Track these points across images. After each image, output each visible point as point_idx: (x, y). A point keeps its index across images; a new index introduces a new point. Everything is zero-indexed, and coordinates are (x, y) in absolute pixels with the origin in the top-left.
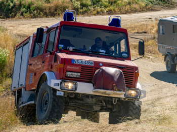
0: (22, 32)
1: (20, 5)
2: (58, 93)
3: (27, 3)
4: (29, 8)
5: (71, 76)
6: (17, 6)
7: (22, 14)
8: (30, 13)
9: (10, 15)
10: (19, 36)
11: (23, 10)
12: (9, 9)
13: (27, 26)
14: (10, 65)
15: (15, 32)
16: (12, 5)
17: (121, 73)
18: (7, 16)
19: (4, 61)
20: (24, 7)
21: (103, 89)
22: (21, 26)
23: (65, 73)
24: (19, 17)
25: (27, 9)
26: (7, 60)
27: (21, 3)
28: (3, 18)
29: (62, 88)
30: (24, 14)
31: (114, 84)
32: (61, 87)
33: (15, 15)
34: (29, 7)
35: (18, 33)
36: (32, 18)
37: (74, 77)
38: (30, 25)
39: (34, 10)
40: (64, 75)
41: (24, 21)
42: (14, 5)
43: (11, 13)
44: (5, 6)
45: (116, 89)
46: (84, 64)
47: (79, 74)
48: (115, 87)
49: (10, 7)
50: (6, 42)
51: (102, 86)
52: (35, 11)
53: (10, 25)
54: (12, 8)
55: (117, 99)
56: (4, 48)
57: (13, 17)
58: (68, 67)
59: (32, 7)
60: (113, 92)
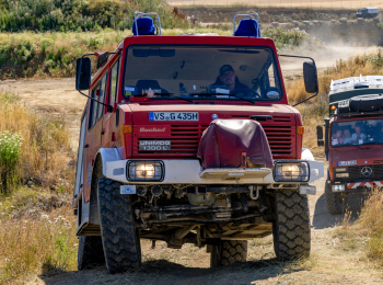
0: (47, 103)
1: (43, 54)
2: (123, 190)
3: (56, 51)
4: (60, 59)
5: (150, 148)
6: (36, 56)
7: (46, 71)
8: (62, 67)
9: (25, 72)
10: (41, 109)
11: (48, 62)
12: (23, 62)
13: (55, 91)
14: (24, 162)
15: (33, 102)
16: (28, 53)
17: (258, 127)
18: (19, 75)
19: (13, 156)
20: (50, 58)
21: (221, 167)
22: (45, 92)
23: (135, 143)
24: (41, 75)
25: (56, 61)
26: (19, 153)
27: (44, 49)
28: (13, 77)
29: (132, 178)
30: (51, 70)
31: (244, 154)
32: (128, 175)
33: (35, 72)
34: (58, 58)
35: (40, 104)
36: (64, 77)
37: (156, 151)
38: (60, 90)
39: (68, 63)
40: (135, 148)
41: (50, 82)
42: (33, 54)
43: (26, 69)
44: (16, 55)
45: (250, 164)
46: (177, 119)
47: (168, 143)
48: (247, 160)
49: (25, 58)
50: (17, 120)
51: (218, 163)
52: (71, 65)
53: (25, 89)
54: (29, 58)
55: (258, 188)
56: (14, 131)
57: (30, 75)
58: (142, 130)
59: (65, 57)
60: (242, 170)
